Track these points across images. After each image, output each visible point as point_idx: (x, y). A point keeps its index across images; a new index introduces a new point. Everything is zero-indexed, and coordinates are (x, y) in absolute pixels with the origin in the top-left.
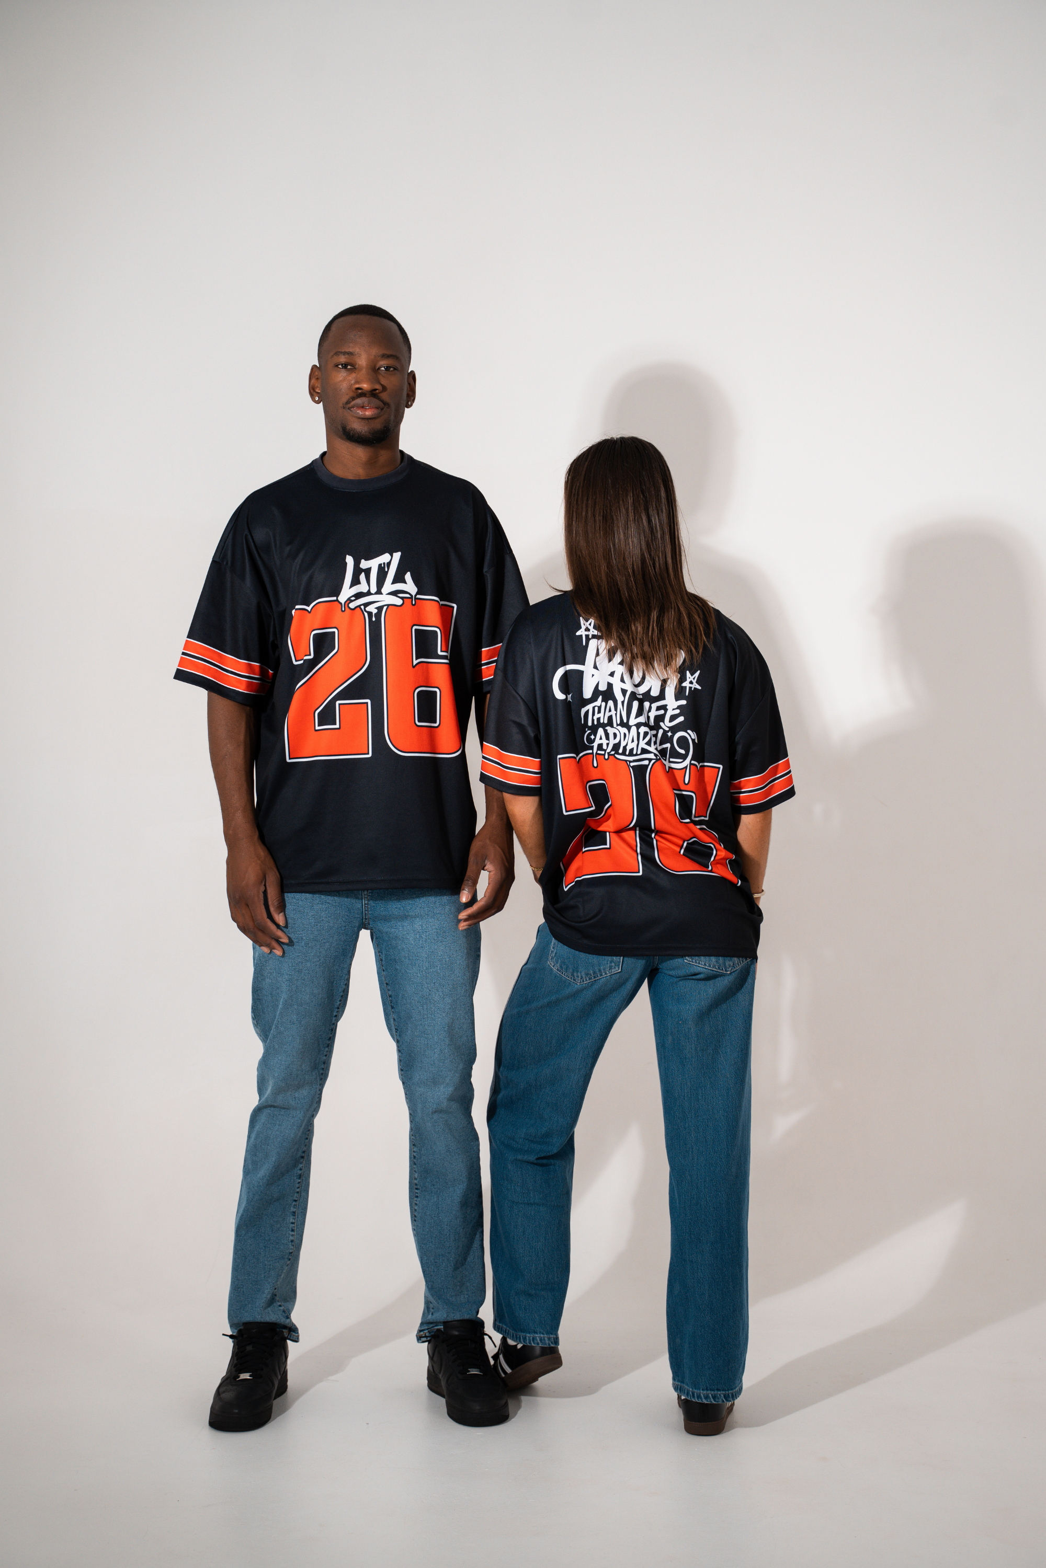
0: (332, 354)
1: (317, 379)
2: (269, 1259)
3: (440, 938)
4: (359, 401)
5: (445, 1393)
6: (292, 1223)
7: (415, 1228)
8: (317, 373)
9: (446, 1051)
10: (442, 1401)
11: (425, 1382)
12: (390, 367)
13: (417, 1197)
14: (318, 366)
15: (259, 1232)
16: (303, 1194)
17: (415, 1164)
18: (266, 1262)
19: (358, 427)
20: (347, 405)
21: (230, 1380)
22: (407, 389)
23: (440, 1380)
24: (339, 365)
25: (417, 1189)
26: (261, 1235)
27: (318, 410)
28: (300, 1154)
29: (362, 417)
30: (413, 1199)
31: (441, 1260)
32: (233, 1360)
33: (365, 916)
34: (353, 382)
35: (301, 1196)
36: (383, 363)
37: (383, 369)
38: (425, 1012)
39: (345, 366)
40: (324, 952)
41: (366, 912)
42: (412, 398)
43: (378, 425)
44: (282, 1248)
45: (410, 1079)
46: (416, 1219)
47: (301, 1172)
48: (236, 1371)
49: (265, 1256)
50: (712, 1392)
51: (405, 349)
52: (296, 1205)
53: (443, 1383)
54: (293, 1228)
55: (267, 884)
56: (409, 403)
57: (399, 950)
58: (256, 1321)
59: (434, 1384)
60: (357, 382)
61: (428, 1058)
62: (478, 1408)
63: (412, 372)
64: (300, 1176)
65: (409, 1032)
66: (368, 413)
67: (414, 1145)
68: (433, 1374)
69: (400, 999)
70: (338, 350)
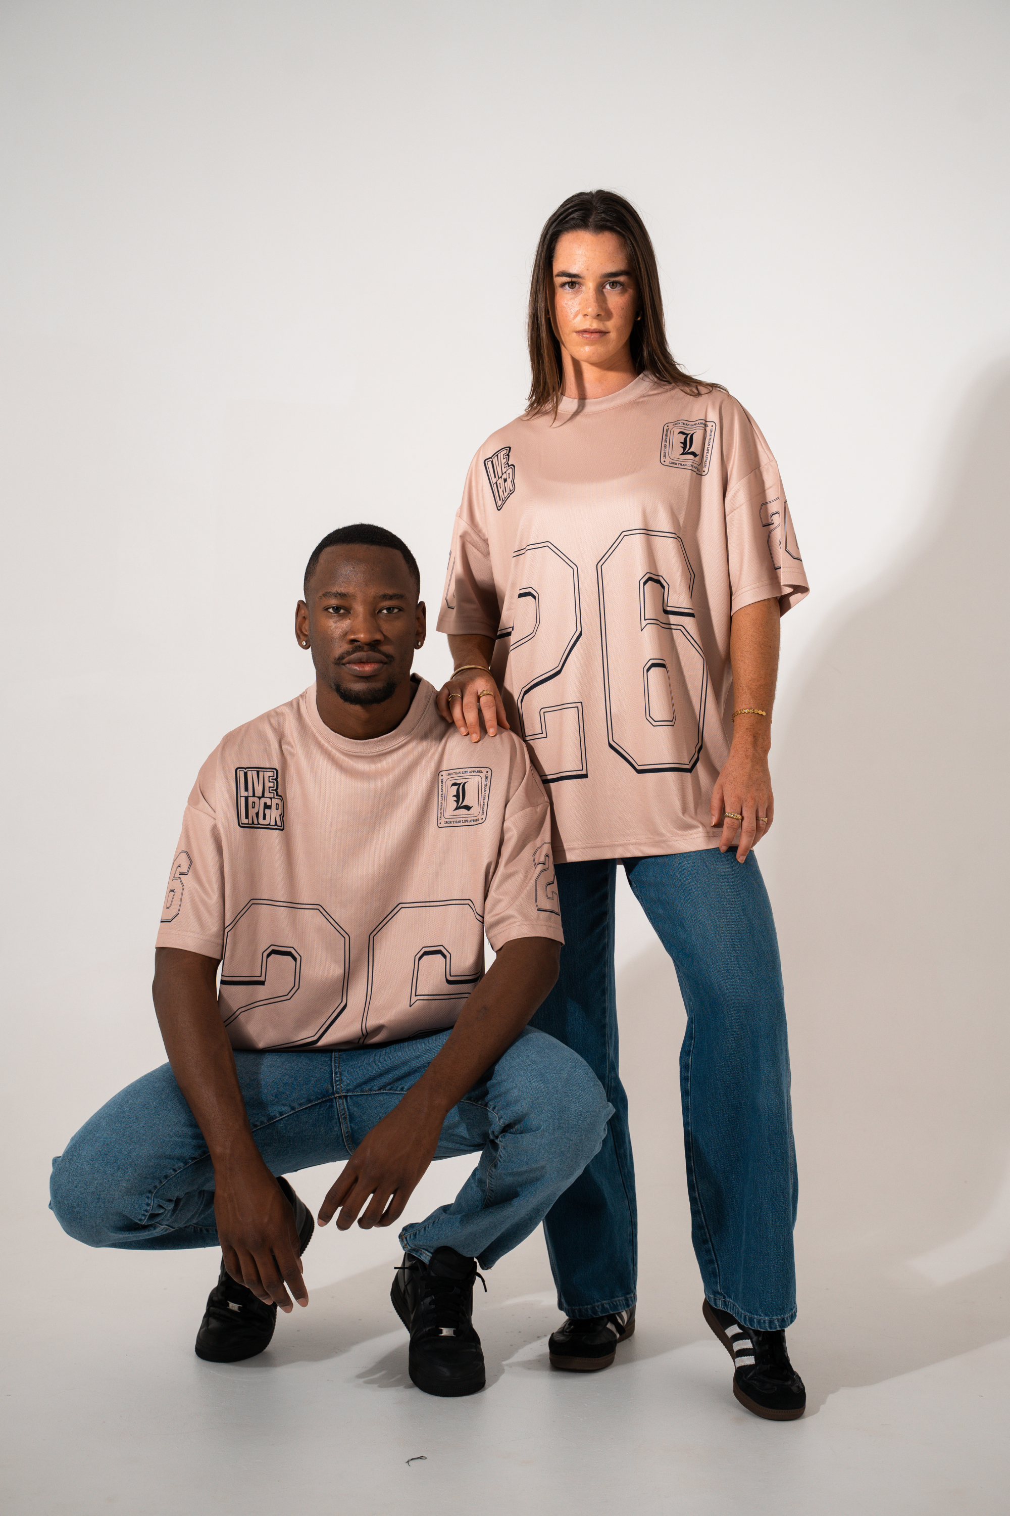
0: (320, 594)
1: (305, 618)
4: (355, 656)
8: (303, 612)
12: (394, 608)
14: (305, 602)
19: (352, 684)
22: (416, 627)
24: (330, 608)
29: (361, 673)
34: (347, 631)
36: (385, 603)
37: (385, 611)
39: (337, 609)
42: (423, 636)
56: (419, 644)
60: (352, 631)
63: (422, 602)
66: (369, 669)
70: (327, 593)
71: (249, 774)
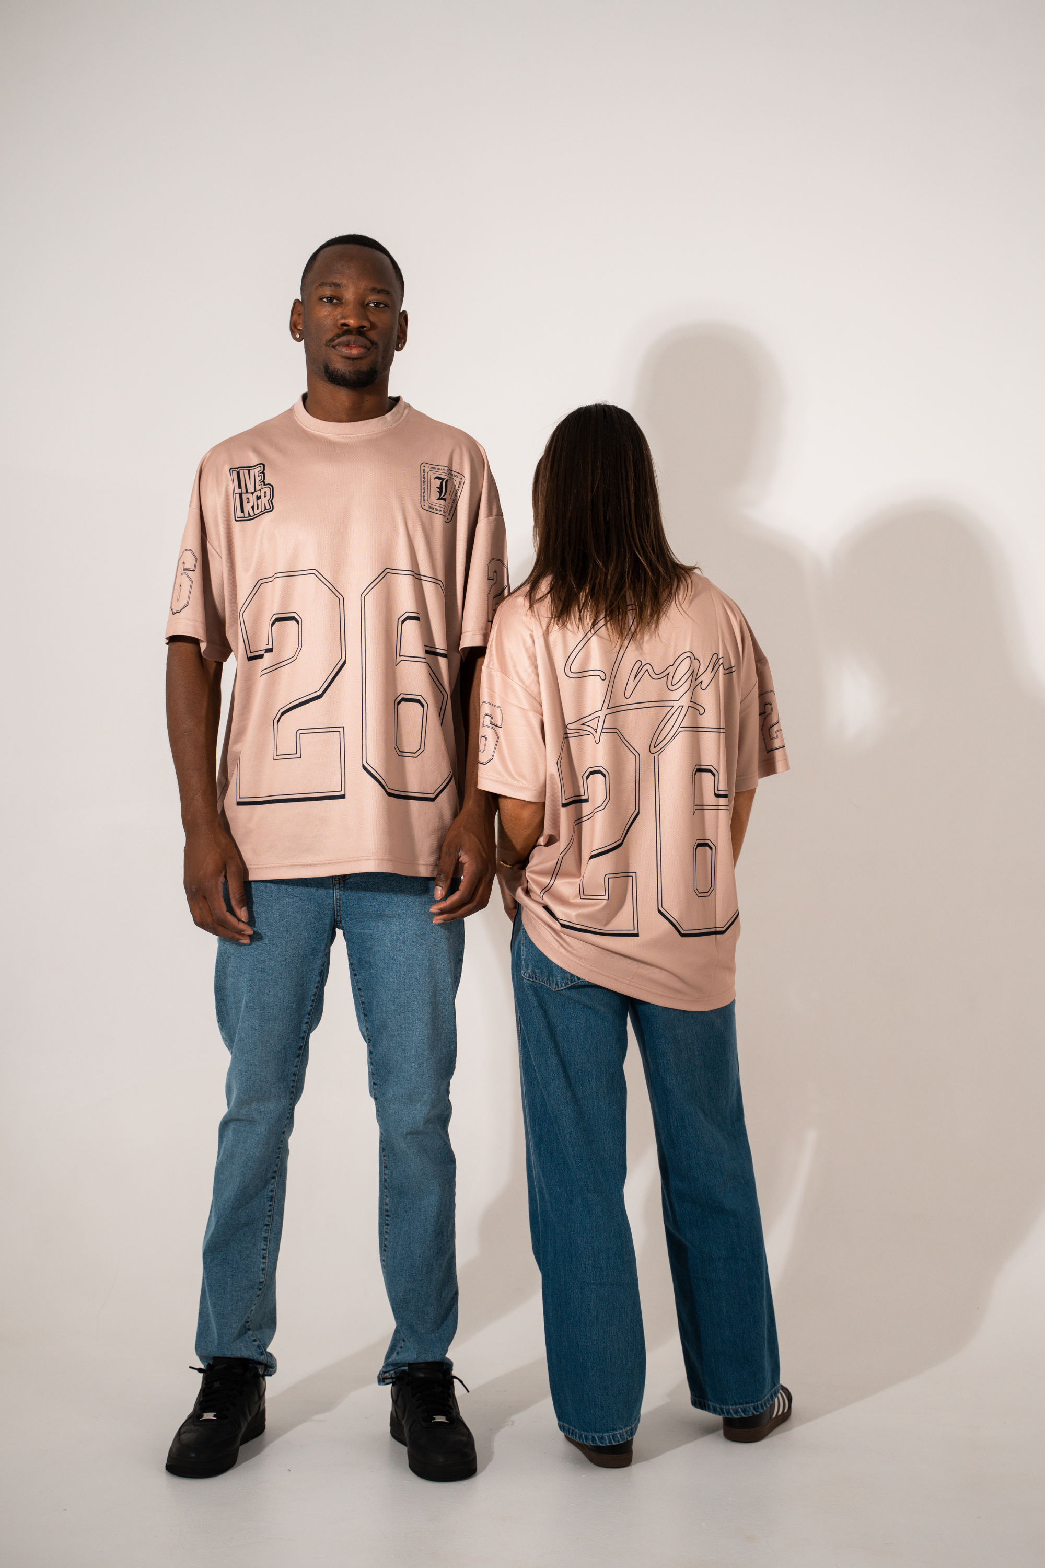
0: (316, 286)
1: (300, 314)
2: (236, 1290)
3: (420, 940)
4: (343, 339)
5: (407, 1441)
6: (264, 1249)
7: (385, 1259)
8: (299, 309)
9: (425, 1065)
10: (404, 1449)
11: (388, 1428)
12: (380, 303)
13: (387, 1224)
14: (301, 300)
15: (226, 1259)
16: (276, 1218)
17: (386, 1188)
18: (234, 1293)
19: (340, 366)
20: (331, 343)
21: (194, 1418)
22: (398, 331)
23: (403, 1427)
24: (324, 298)
25: (387, 1216)
26: (228, 1263)
27: (300, 348)
28: (270, 1174)
29: (348, 356)
30: (383, 1226)
31: (411, 1295)
32: (200, 1397)
33: (337, 913)
34: (338, 317)
35: (273, 1220)
36: (372, 298)
37: (372, 305)
38: (403, 1022)
39: (330, 300)
40: (291, 951)
41: (338, 908)
42: (403, 341)
43: (364, 365)
44: (252, 1276)
45: (383, 1094)
46: (386, 1249)
47: (272, 1194)
48: (200, 1410)
49: (232, 1286)
50: (742, 1406)
51: (397, 285)
52: (268, 1230)
53: (406, 1430)
54: (265, 1255)
55: (228, 875)
56: (400, 346)
57: (374, 952)
58: (226, 1356)
59: (397, 1431)
60: (343, 318)
61: (405, 1072)
62: (441, 1460)
63: (404, 312)
64: (271, 1199)
65: (384, 1042)
66: (355, 352)
67: (385, 1167)
68: (396, 1420)
69: (375, 1006)
70: (323, 283)
71: (241, 472)
